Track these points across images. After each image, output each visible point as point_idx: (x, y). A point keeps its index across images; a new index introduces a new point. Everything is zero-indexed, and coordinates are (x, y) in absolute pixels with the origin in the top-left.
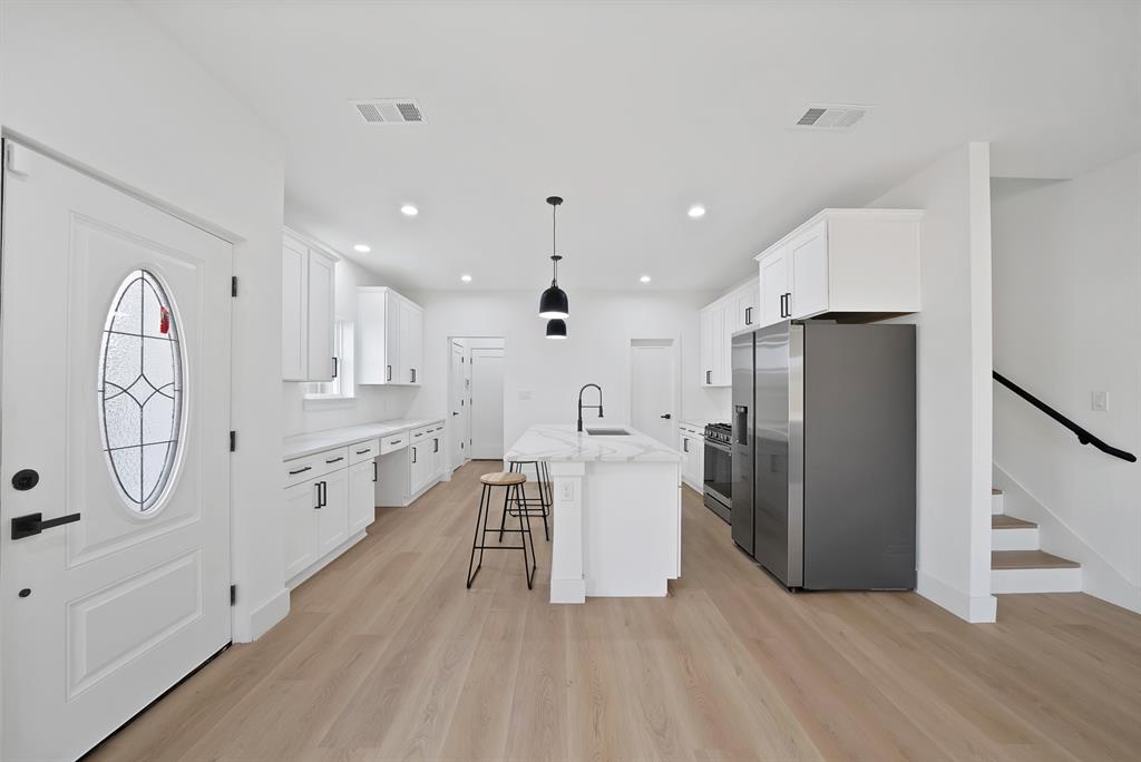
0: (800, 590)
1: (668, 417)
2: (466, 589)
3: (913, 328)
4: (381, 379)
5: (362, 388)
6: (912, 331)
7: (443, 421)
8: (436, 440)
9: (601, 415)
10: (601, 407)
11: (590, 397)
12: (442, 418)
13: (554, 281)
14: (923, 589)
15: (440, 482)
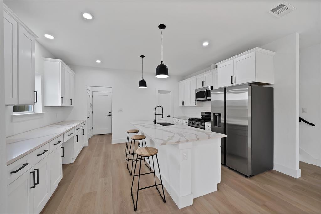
0: (250, 176)
1: (169, 116)
2: (134, 212)
3: (273, 89)
4: (58, 104)
5: (45, 108)
6: (272, 89)
7: (85, 121)
8: (84, 130)
9: (163, 118)
10: (162, 115)
11: (159, 111)
12: (85, 120)
13: (162, 62)
14: (275, 168)
15: (84, 148)
